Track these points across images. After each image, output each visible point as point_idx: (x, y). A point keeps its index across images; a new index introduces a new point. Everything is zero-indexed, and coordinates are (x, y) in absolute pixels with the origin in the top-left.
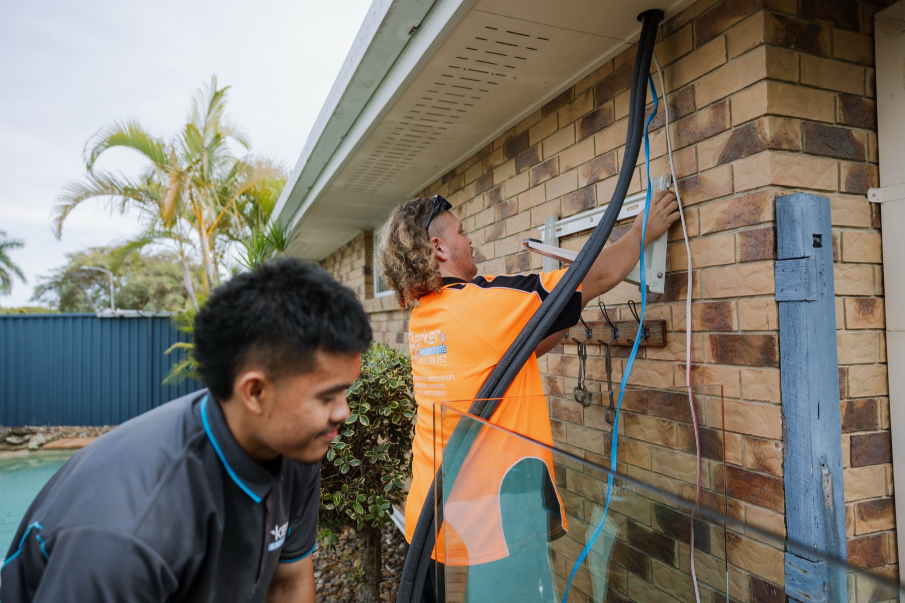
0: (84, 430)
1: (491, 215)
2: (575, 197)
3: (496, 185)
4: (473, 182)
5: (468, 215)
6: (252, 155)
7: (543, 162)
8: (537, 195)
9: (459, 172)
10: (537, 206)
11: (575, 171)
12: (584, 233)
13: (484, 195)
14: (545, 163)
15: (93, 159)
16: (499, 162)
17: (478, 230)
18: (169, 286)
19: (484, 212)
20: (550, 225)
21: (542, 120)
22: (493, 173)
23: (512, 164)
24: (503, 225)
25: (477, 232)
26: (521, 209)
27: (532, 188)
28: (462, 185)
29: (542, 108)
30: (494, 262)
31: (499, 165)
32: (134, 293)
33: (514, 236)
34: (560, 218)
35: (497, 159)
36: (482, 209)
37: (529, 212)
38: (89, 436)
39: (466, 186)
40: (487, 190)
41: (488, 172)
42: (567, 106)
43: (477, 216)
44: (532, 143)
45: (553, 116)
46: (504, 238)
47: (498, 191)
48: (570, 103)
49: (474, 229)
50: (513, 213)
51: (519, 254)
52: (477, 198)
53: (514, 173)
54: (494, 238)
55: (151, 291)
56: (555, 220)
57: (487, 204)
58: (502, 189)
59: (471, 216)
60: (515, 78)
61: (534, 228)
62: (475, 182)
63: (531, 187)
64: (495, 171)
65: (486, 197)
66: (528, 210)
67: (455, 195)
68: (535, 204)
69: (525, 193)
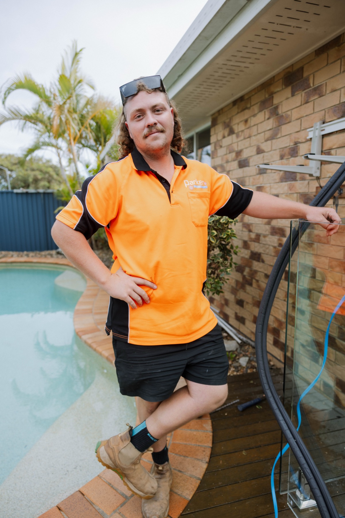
0: (15, 254)
1: (270, 124)
2: (337, 108)
3: (275, 104)
4: (257, 103)
5: (252, 124)
6: (97, 94)
7: (313, 87)
8: (308, 108)
9: (246, 97)
10: (306, 116)
11: (339, 92)
12: (342, 131)
13: (265, 112)
14: (315, 88)
15: (5, 98)
16: (278, 89)
17: (259, 134)
18: (40, 177)
19: (265, 123)
20: (318, 127)
21: (314, 59)
22: (273, 97)
23: (289, 90)
24: (279, 130)
25: (259, 135)
26: (293, 118)
27: (304, 104)
28: (249, 106)
29: (316, 51)
30: (271, 153)
31: (278, 91)
32: (21, 181)
33: (287, 137)
34: (324, 123)
35: (277, 87)
36: (263, 120)
37: (299, 121)
38: (18, 256)
39: (251, 106)
40: (268, 108)
41: (269, 96)
42: (337, 48)
43: (259, 125)
44: (305, 75)
45: (324, 56)
46: (279, 138)
47: (277, 108)
48: (339, 46)
49: (256, 133)
50: (287, 122)
51: (290, 147)
52: (260, 114)
53: (290, 95)
54: (272, 138)
55: (31, 180)
56: (321, 124)
57: (267, 117)
58: (280, 107)
59: (254, 125)
60: (307, 29)
61: (303, 130)
62: (259, 104)
63: (302, 103)
64: (274, 95)
65: (267, 113)
66: (299, 119)
67: (242, 113)
68: (305, 115)
69: (299, 108)
